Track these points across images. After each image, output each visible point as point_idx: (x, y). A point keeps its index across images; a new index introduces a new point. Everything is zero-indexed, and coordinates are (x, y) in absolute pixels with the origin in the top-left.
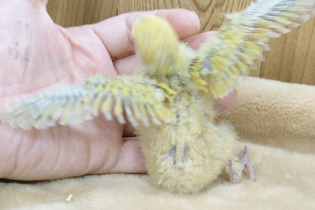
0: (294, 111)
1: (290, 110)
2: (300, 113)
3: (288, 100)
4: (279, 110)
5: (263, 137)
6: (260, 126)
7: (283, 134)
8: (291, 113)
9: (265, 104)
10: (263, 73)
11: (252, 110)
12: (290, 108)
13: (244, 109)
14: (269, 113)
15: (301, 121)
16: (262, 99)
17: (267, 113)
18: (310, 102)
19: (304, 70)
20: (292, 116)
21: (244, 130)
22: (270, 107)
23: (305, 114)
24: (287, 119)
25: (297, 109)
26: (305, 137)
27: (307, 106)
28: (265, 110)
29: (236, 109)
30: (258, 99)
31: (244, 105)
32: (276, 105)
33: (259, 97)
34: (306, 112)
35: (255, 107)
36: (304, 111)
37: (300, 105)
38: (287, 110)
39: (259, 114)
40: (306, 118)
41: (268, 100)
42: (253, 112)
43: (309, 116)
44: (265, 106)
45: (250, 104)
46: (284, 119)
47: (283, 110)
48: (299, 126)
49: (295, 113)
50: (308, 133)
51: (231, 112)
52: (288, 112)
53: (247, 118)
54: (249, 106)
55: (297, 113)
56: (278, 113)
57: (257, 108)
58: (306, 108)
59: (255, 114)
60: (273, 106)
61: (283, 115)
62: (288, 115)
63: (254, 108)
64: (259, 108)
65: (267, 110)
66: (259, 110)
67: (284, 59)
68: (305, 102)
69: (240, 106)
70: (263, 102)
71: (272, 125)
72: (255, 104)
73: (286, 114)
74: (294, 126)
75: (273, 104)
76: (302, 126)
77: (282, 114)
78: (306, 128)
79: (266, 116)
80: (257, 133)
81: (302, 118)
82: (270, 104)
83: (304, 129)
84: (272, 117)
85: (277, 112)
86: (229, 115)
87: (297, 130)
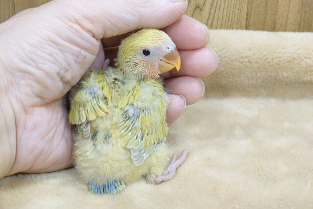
0: (284, 60)
1: (281, 59)
2: (290, 62)
3: (278, 51)
4: (271, 61)
5: (255, 88)
6: (252, 78)
7: (274, 83)
8: (282, 63)
9: (257, 56)
10: (249, 24)
11: (245, 63)
12: (281, 57)
13: (237, 63)
14: (261, 64)
15: (291, 69)
16: (253, 52)
17: (259, 64)
18: (299, 49)
19: (288, 17)
20: (283, 65)
21: (237, 83)
22: (261, 59)
23: (296, 62)
24: (279, 68)
25: (288, 58)
26: (295, 83)
27: (296, 54)
28: (257, 62)
29: (228, 64)
30: (249, 53)
31: (236, 60)
32: (268, 56)
33: (250, 50)
34: (296, 60)
35: (247, 60)
36: (294, 59)
37: (290, 53)
38: (278, 59)
39: (251, 66)
40: (296, 65)
41: (259, 52)
42: (245, 65)
43: (299, 64)
44: (257, 58)
45: (242, 57)
46: (276, 68)
47: (274, 60)
48: (290, 73)
49: (286, 62)
50: (299, 79)
51: (224, 67)
52: (279, 61)
53: (240, 72)
54: (241, 60)
55: (288, 62)
56: (269, 64)
57: (249, 61)
58: (296, 56)
59: (248, 67)
60: (265, 58)
61: (275, 65)
62: (279, 64)
63: (246, 62)
64: (251, 60)
65: (259, 61)
66: (250, 62)
67: (268, 8)
68: (295, 50)
69: (232, 60)
70: (254, 54)
71: (264, 76)
72: (246, 57)
73: (277, 64)
74: (285, 74)
75: (264, 56)
76: (293, 73)
77: (273, 64)
78: (296, 75)
79: (258, 68)
80: (249, 84)
81: (293, 66)
82: (262, 56)
83: (295, 76)
84: (264, 68)
85: (268, 62)
86: (223, 71)
87: (288, 78)
